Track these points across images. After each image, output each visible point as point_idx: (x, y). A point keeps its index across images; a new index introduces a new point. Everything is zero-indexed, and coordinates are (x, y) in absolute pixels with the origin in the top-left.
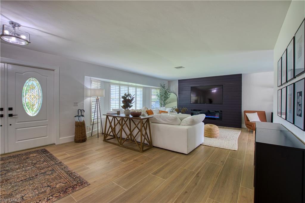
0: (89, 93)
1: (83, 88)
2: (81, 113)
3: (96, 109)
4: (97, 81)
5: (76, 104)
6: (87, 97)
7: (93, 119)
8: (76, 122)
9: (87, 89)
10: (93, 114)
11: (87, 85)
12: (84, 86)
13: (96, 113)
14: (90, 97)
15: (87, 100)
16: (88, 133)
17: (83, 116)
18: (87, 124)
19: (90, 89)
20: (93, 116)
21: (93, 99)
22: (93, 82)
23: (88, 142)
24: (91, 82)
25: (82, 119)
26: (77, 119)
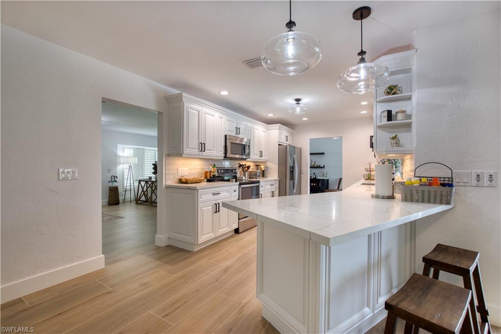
0: (122, 160)
1: (116, 156)
2: (114, 179)
3: (129, 176)
4: (130, 148)
5: (109, 171)
6: (120, 164)
7: (125, 185)
8: (110, 187)
9: (120, 156)
10: (126, 181)
11: (120, 153)
12: (116, 154)
13: (129, 180)
14: (123, 164)
15: (120, 167)
16: (121, 198)
17: (116, 182)
18: (120, 190)
19: (123, 157)
20: (126, 183)
21: (126, 166)
22: (125, 149)
23: (121, 206)
24: (124, 150)
25: (115, 184)
26: (111, 184)
